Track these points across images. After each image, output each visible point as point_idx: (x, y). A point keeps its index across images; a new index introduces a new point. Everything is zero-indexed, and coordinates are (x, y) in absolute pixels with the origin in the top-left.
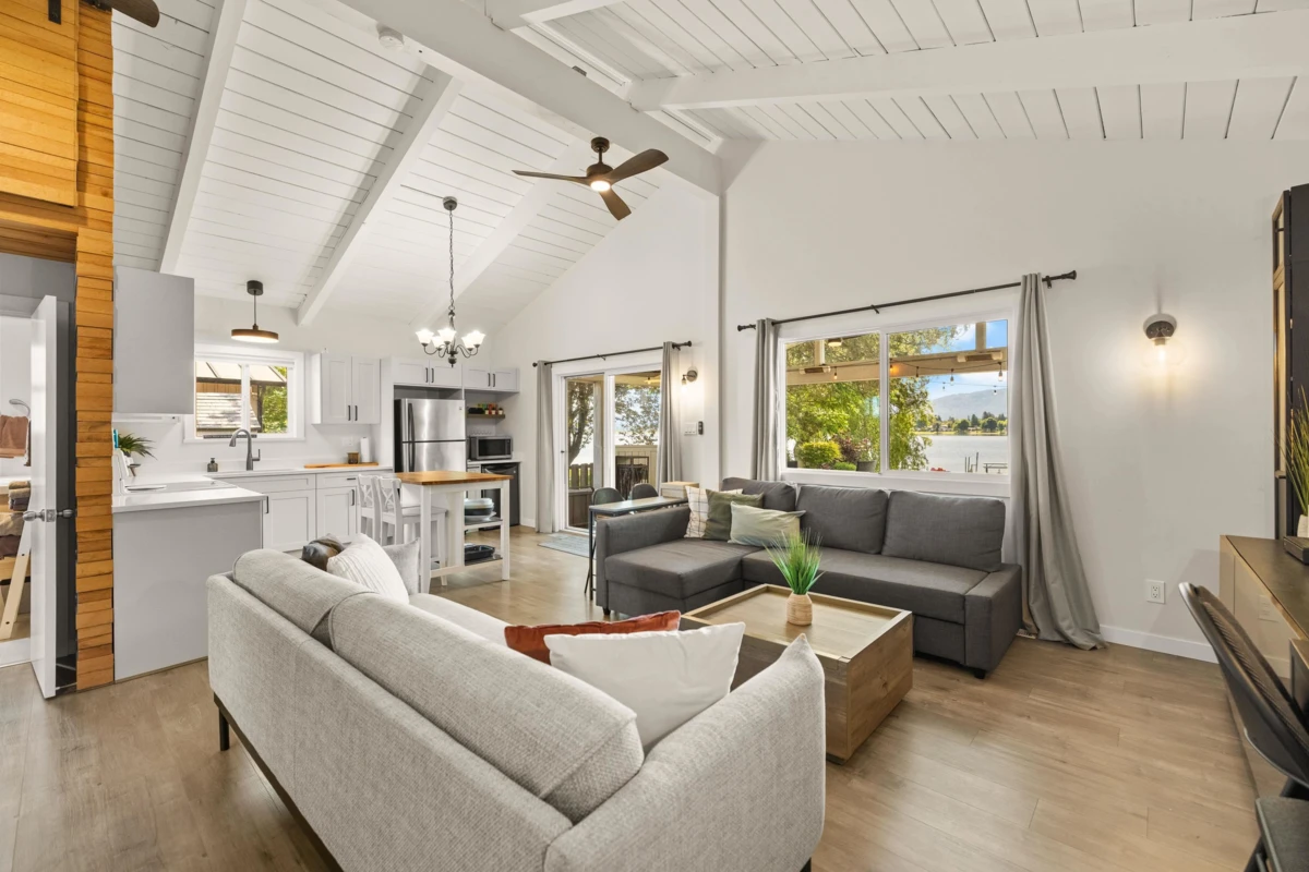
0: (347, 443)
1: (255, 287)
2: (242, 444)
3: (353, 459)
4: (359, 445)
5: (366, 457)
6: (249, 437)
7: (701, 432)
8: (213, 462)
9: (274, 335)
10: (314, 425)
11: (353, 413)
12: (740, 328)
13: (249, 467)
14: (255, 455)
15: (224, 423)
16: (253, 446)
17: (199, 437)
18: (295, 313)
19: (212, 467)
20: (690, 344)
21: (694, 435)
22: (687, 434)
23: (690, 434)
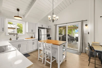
0: (31, 35)
1: (18, 10)
2: (16, 35)
3: (32, 37)
4: (32, 35)
5: (33, 37)
6: (17, 34)
7: (89, 34)
8: (11, 38)
9: (21, 18)
10: (27, 33)
11: (32, 31)
12: (101, 17)
13: (17, 39)
14: (18, 37)
15: (13, 32)
16: (17, 36)
17: (8, 34)
18: (24, 16)
19: (11, 39)
20: (87, 20)
21: (87, 34)
22: (85, 34)
23: (86, 34)
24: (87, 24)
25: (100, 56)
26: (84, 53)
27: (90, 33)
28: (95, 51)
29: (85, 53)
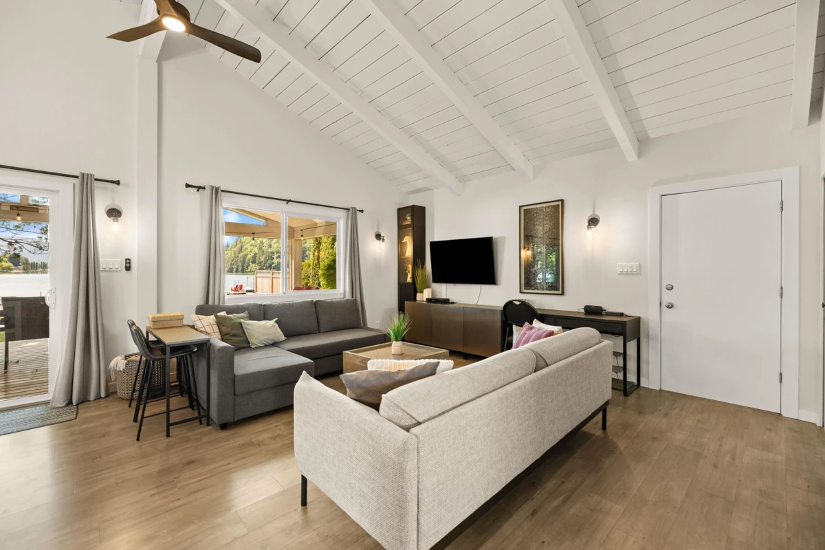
20: (118, 183)
21: (117, 271)
22: (105, 270)
23: (111, 271)
24: (118, 205)
25: (183, 379)
26: (98, 398)
27: (134, 265)
28: (168, 350)
29: (103, 395)
